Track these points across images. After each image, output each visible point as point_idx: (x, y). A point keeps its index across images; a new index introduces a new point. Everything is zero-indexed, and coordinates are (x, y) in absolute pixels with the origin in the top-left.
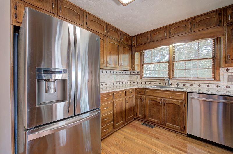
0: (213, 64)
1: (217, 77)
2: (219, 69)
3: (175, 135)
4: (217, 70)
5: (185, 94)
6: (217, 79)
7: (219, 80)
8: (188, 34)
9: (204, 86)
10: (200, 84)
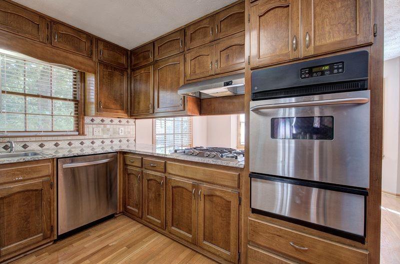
0: (75, 111)
1: (81, 130)
2: (83, 119)
3: (33, 258)
4: (81, 120)
5: (52, 162)
6: (81, 132)
7: (83, 134)
8: (44, 44)
9: (63, 144)
10: (57, 142)
